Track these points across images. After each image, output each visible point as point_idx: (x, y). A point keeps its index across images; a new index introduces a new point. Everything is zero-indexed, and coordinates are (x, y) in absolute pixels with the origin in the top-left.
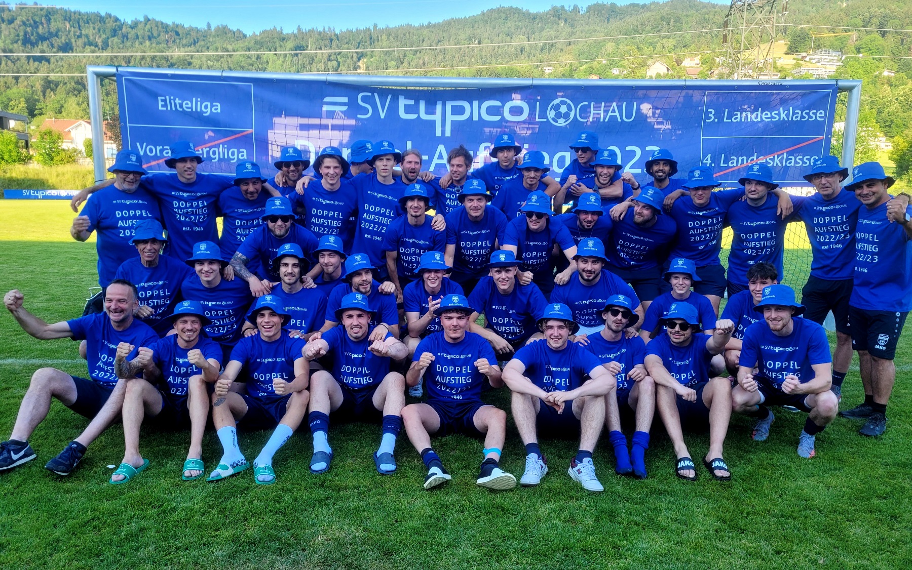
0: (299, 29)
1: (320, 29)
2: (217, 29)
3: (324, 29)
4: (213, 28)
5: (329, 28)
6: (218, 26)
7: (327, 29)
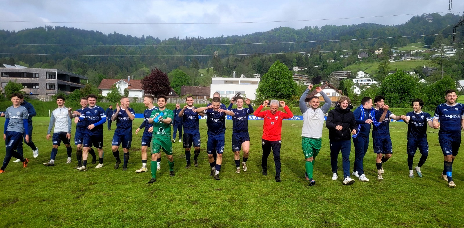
0: (187, 37)
1: (197, 38)
2: (148, 38)
3: (198, 37)
4: (145, 37)
5: (201, 37)
6: (148, 36)
7: (199, 37)
